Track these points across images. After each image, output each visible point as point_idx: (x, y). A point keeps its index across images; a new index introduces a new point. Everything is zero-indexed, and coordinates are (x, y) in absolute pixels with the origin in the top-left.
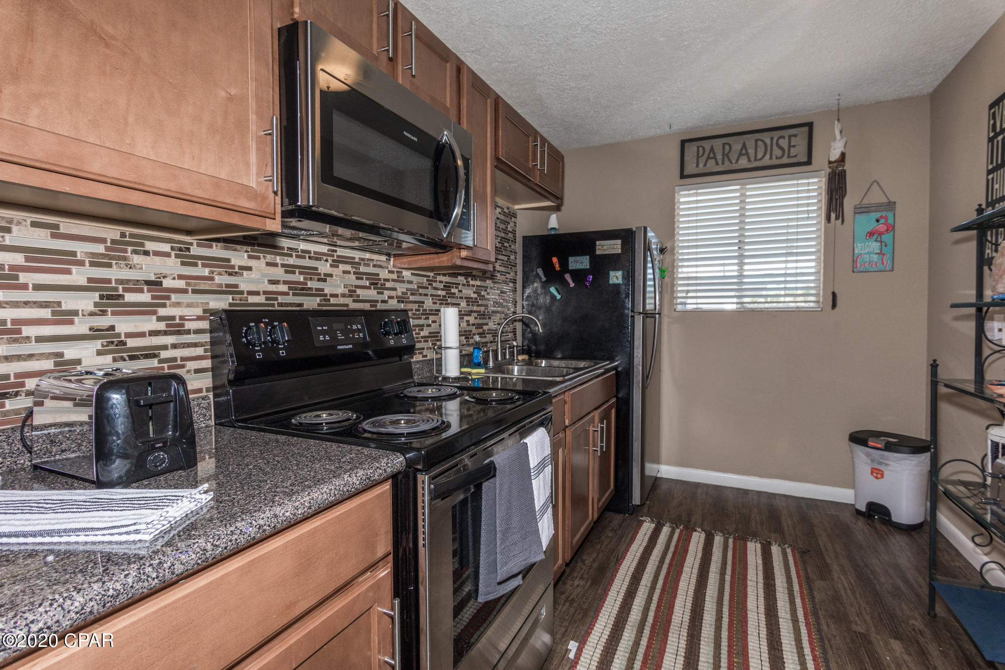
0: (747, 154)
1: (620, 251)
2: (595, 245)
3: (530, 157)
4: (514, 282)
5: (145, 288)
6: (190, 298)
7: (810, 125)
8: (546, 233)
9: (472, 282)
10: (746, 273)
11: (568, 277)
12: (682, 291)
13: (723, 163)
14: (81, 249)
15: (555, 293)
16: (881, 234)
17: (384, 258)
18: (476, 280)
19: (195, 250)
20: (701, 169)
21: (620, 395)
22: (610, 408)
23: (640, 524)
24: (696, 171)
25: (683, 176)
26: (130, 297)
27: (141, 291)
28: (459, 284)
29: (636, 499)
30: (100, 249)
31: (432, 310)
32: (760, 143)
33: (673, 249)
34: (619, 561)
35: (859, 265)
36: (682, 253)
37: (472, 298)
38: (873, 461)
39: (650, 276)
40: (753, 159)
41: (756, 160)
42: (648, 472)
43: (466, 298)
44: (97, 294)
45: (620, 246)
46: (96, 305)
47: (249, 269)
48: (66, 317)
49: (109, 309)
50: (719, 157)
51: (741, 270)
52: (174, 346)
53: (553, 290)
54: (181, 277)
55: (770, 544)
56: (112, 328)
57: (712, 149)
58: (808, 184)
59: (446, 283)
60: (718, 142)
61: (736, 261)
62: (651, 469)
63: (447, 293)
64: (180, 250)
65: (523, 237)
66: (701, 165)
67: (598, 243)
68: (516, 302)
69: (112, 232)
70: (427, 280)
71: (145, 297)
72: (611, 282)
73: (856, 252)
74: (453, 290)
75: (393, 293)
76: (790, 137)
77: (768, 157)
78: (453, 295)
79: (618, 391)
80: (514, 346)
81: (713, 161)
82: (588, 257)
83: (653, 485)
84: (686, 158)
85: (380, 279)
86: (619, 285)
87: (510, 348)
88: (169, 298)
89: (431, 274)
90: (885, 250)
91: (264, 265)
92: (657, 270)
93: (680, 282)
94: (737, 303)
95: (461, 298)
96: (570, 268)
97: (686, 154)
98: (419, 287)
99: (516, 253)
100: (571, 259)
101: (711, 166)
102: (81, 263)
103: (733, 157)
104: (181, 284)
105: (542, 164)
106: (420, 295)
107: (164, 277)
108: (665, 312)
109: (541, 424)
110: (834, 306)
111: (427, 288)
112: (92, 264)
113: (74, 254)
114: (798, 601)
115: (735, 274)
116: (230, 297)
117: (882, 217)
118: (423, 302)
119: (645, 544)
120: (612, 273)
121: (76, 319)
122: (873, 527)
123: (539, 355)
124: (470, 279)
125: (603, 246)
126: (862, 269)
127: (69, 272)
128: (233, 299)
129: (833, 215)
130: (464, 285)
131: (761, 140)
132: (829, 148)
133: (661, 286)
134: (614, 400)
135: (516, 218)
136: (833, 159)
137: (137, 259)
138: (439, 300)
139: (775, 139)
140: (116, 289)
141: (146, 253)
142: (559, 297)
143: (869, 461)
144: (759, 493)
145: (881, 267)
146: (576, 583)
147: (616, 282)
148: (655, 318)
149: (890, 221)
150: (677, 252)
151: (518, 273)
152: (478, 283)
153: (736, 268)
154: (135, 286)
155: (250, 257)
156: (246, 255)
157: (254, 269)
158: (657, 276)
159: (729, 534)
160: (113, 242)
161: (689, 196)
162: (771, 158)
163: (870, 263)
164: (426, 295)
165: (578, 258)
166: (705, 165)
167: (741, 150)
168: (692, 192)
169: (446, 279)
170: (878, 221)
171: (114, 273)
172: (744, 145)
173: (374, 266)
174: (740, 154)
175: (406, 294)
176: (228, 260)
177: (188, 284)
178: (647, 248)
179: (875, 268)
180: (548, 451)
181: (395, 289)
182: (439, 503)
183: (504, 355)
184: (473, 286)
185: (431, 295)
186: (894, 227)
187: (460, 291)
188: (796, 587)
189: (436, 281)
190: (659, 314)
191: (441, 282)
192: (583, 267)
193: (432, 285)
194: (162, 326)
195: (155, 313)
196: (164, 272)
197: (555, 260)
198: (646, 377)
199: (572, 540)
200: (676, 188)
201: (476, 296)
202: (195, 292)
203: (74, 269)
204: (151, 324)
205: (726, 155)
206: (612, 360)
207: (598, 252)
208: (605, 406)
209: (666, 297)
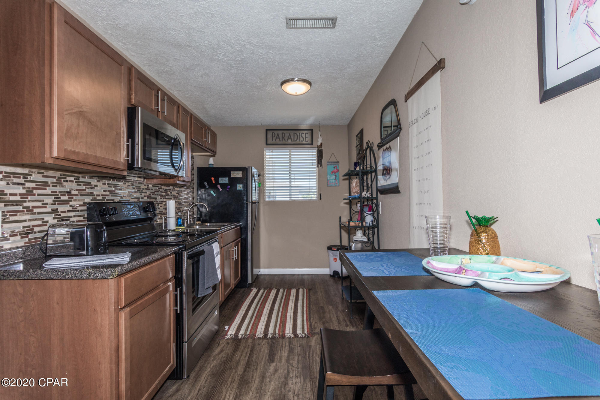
0: (291, 138)
1: (241, 176)
2: (231, 173)
3: (203, 137)
4: (193, 188)
5: (66, 194)
6: (79, 197)
7: (312, 130)
8: (208, 166)
9: (176, 189)
10: (292, 186)
11: (219, 186)
12: (268, 192)
13: (282, 141)
14: (50, 180)
15: (213, 193)
16: (335, 173)
17: (142, 180)
18: (177, 187)
19: (81, 180)
20: (274, 142)
21: (242, 237)
22: (238, 242)
23: (252, 290)
24: (272, 143)
25: (267, 144)
26: (63, 198)
27: (65, 195)
28: (170, 190)
29: (250, 281)
30: (55, 180)
31: (160, 201)
32: (295, 134)
33: (264, 174)
34: (243, 302)
35: (329, 183)
36: (267, 176)
37: (176, 196)
38: (334, 255)
39: (254, 186)
40: (293, 140)
41: (294, 141)
42: (254, 273)
43: (173, 196)
44: (53, 197)
45: (241, 174)
46: (53, 201)
47: (97, 186)
48: (45, 205)
49: (57, 202)
50: (281, 138)
51: (290, 184)
52: (74, 216)
53: (212, 192)
54: (77, 190)
55: (299, 289)
56: (57, 209)
57: (278, 134)
58: (312, 152)
59: (165, 189)
60: (280, 132)
61: (288, 181)
62: (256, 271)
63: (166, 194)
64: (77, 179)
65: (197, 167)
66: (274, 140)
67: (232, 172)
68: (194, 197)
69: (57, 174)
70: (158, 188)
71: (66, 198)
72: (238, 189)
73: (328, 179)
74: (169, 193)
75: (145, 194)
76: (305, 133)
77: (298, 140)
78: (168, 195)
79: (241, 235)
80: (194, 217)
81: (278, 139)
82: (228, 178)
83: (257, 278)
84: (268, 137)
85: (141, 189)
86: (241, 190)
87: (193, 218)
88: (72, 198)
89: (160, 186)
90: (337, 179)
91: (102, 184)
92: (257, 183)
93: (267, 189)
94: (289, 198)
95: (171, 196)
96: (220, 182)
97: (268, 135)
98: (155, 191)
99: (194, 175)
100: (220, 179)
101: (278, 141)
102: (49, 186)
103: (286, 138)
104: (76, 192)
105: (208, 140)
106: (156, 195)
107: (72, 190)
108: (261, 201)
109: (216, 241)
110: (320, 199)
111: (158, 192)
112: (53, 186)
113: (47, 182)
114: (305, 302)
115: (288, 186)
116: (91, 197)
117: (335, 166)
118: (156, 198)
119: (253, 296)
120: (238, 185)
121: (48, 206)
122: (334, 279)
123: (206, 221)
124: (175, 188)
125: (234, 174)
126: (330, 185)
127: (45, 189)
128: (92, 198)
129: (319, 165)
130: (172, 190)
131: (296, 133)
132: (317, 141)
133: (259, 190)
134: (240, 239)
135: (194, 158)
136: (318, 145)
137: (65, 184)
138: (163, 197)
139: (300, 134)
140: (58, 195)
141: (67, 181)
142: (215, 195)
143: (333, 256)
144: (299, 275)
145: (336, 185)
146: (226, 311)
147: (240, 189)
148: (256, 204)
149: (338, 168)
150: (266, 176)
151: (195, 184)
152: (178, 189)
153: (288, 183)
154: (63, 193)
155: (97, 181)
156: (96, 180)
157: (98, 186)
158: (257, 186)
159: (286, 288)
160: (59, 178)
161: (270, 152)
162: (299, 141)
163: (333, 183)
164: (158, 195)
165: (223, 178)
166: (275, 141)
167: (289, 137)
168: (271, 151)
169: (165, 188)
170: (334, 168)
171: (58, 189)
172: (290, 135)
173: (139, 183)
174: (288, 138)
175: (150, 194)
176: (90, 183)
177: (79, 193)
178: (253, 175)
179: (334, 185)
180: (219, 250)
181: (146, 193)
182: (189, 260)
183: (191, 221)
184: (176, 190)
185: (160, 195)
186: (339, 170)
187: (171, 193)
188: (305, 298)
189: (161, 189)
190: (258, 202)
191: (163, 189)
192: (225, 182)
193: (160, 190)
194: (71, 209)
195: (68, 204)
196: (72, 188)
197: (213, 179)
198: (253, 229)
199: (225, 293)
200: (265, 149)
201: (177, 195)
202: (81, 195)
203: (48, 188)
204: (68, 208)
205: (283, 138)
206: (239, 222)
207: (232, 176)
208: (236, 241)
209: (262, 195)
